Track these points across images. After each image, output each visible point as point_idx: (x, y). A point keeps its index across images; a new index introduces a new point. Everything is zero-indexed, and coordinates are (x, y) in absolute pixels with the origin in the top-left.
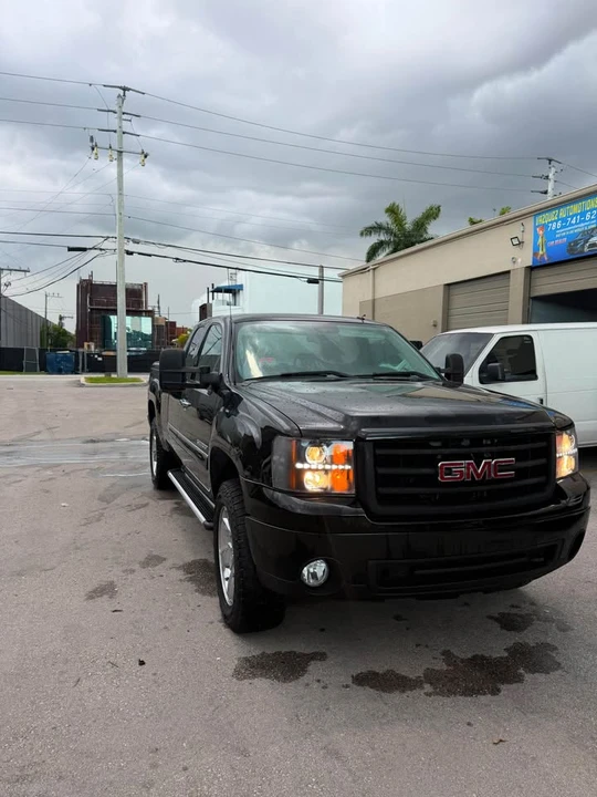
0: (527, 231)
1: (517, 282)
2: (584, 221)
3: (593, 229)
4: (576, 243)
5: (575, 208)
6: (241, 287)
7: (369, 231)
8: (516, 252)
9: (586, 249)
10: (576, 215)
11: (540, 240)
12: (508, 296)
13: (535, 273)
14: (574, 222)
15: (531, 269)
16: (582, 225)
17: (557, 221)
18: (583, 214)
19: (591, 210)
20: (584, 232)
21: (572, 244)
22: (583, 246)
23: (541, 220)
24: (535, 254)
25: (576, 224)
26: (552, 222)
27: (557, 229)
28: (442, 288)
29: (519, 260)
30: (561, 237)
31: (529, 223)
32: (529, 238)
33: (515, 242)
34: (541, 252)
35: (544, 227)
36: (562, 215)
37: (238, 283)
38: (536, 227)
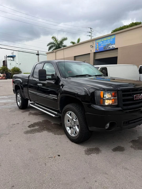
0: (94, 44)
1: (92, 56)
2: (107, 42)
3: (109, 44)
4: (106, 47)
5: (105, 39)
6: (15, 56)
8: (91, 49)
9: (108, 49)
10: (105, 41)
11: (97, 46)
12: (90, 59)
13: (95, 54)
14: (105, 42)
16: (107, 43)
17: (101, 42)
18: (107, 40)
19: (109, 40)
20: (107, 44)
21: (105, 47)
22: (107, 48)
23: (97, 41)
24: (96, 49)
25: (105, 43)
26: (100, 42)
27: (101, 44)
28: (74, 57)
29: (92, 51)
30: (102, 46)
33: (92, 46)
34: (97, 49)
35: (98, 43)
36: (102, 40)
37: (14, 55)
38: (96, 43)
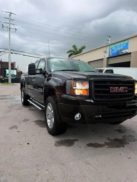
0: (107, 49)
1: (105, 61)
2: (121, 47)
3: (122, 49)
4: (119, 52)
5: (119, 44)
7: (69, 52)
8: (105, 54)
9: (121, 53)
11: (110, 51)
12: (103, 64)
13: (109, 59)
14: (118, 47)
15: (108, 58)
17: (114, 47)
18: (120, 45)
19: (122, 45)
20: (120, 49)
21: (118, 52)
22: (120, 53)
23: (111, 47)
24: (109, 55)
26: (113, 47)
27: (114, 49)
29: (106, 56)
30: (115, 51)
31: (108, 48)
32: (108, 51)
33: (105, 52)
34: (110, 54)
35: (111, 48)
36: (116, 46)
38: (109, 48)
